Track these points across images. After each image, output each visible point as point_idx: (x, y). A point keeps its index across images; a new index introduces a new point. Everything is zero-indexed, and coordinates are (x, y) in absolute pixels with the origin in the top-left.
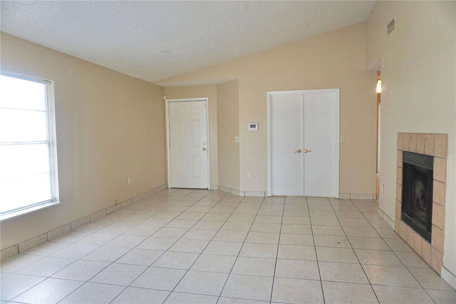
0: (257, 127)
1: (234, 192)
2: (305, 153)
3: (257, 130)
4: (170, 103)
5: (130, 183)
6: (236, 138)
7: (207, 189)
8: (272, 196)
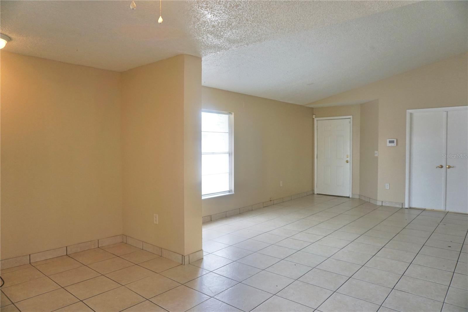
0: (395, 142)
1: (372, 202)
2: (448, 169)
3: (395, 145)
4: (318, 121)
5: (282, 186)
6: (376, 152)
7: (349, 197)
8: (410, 208)
